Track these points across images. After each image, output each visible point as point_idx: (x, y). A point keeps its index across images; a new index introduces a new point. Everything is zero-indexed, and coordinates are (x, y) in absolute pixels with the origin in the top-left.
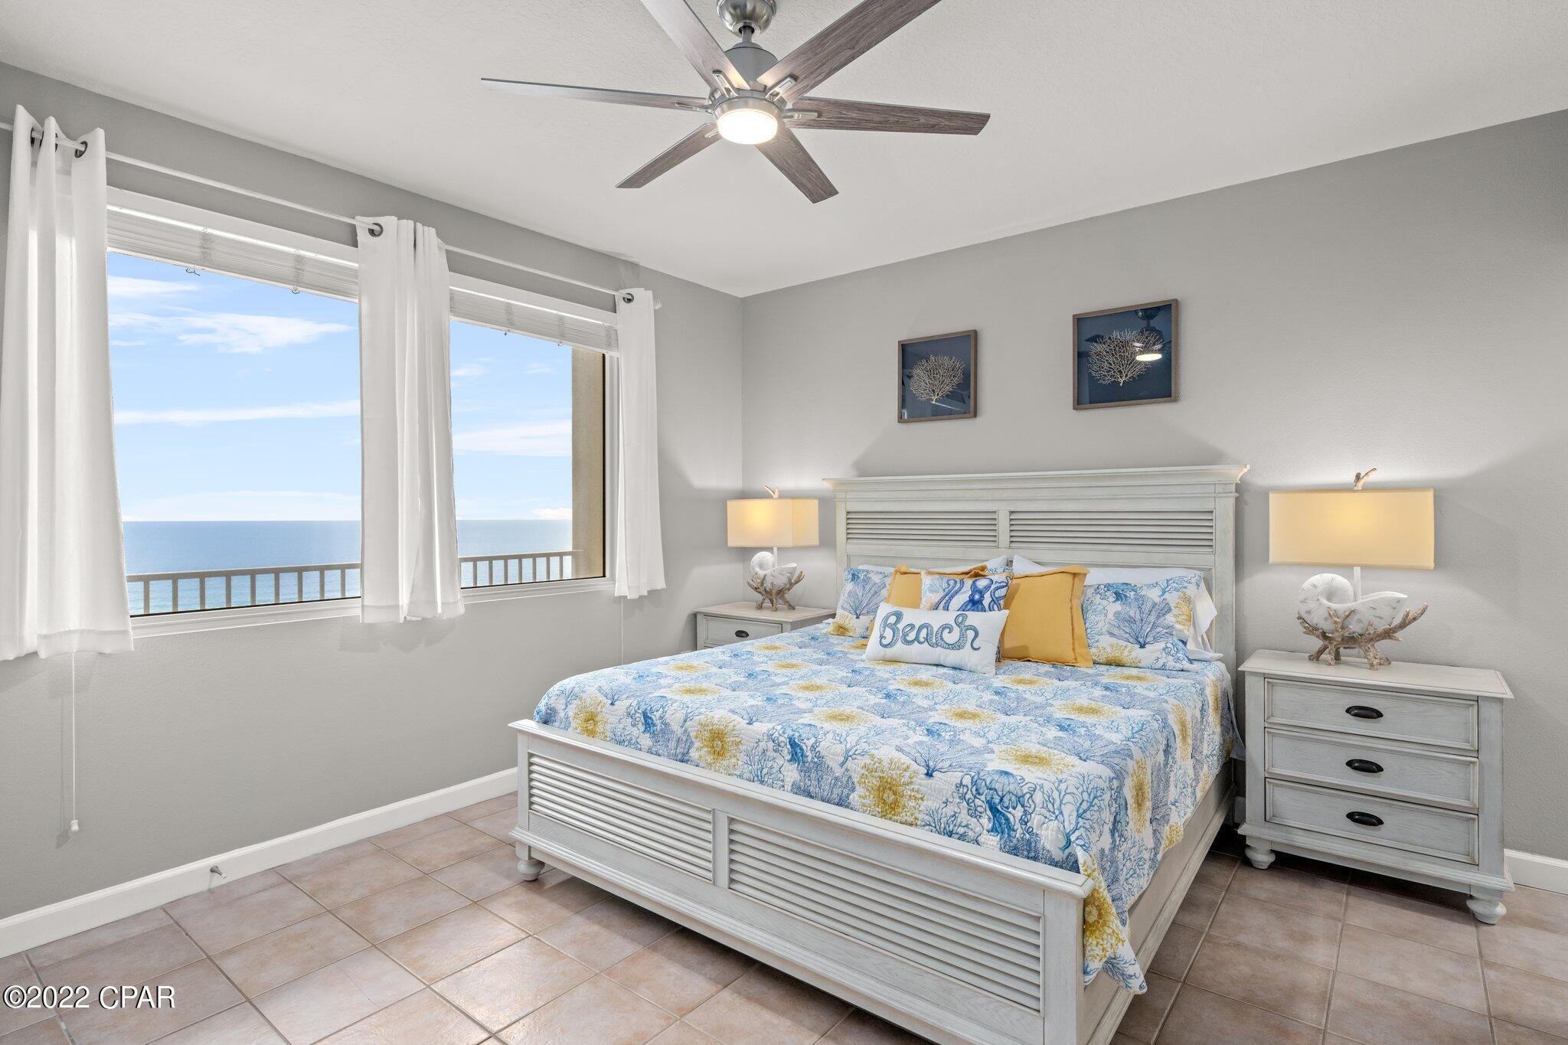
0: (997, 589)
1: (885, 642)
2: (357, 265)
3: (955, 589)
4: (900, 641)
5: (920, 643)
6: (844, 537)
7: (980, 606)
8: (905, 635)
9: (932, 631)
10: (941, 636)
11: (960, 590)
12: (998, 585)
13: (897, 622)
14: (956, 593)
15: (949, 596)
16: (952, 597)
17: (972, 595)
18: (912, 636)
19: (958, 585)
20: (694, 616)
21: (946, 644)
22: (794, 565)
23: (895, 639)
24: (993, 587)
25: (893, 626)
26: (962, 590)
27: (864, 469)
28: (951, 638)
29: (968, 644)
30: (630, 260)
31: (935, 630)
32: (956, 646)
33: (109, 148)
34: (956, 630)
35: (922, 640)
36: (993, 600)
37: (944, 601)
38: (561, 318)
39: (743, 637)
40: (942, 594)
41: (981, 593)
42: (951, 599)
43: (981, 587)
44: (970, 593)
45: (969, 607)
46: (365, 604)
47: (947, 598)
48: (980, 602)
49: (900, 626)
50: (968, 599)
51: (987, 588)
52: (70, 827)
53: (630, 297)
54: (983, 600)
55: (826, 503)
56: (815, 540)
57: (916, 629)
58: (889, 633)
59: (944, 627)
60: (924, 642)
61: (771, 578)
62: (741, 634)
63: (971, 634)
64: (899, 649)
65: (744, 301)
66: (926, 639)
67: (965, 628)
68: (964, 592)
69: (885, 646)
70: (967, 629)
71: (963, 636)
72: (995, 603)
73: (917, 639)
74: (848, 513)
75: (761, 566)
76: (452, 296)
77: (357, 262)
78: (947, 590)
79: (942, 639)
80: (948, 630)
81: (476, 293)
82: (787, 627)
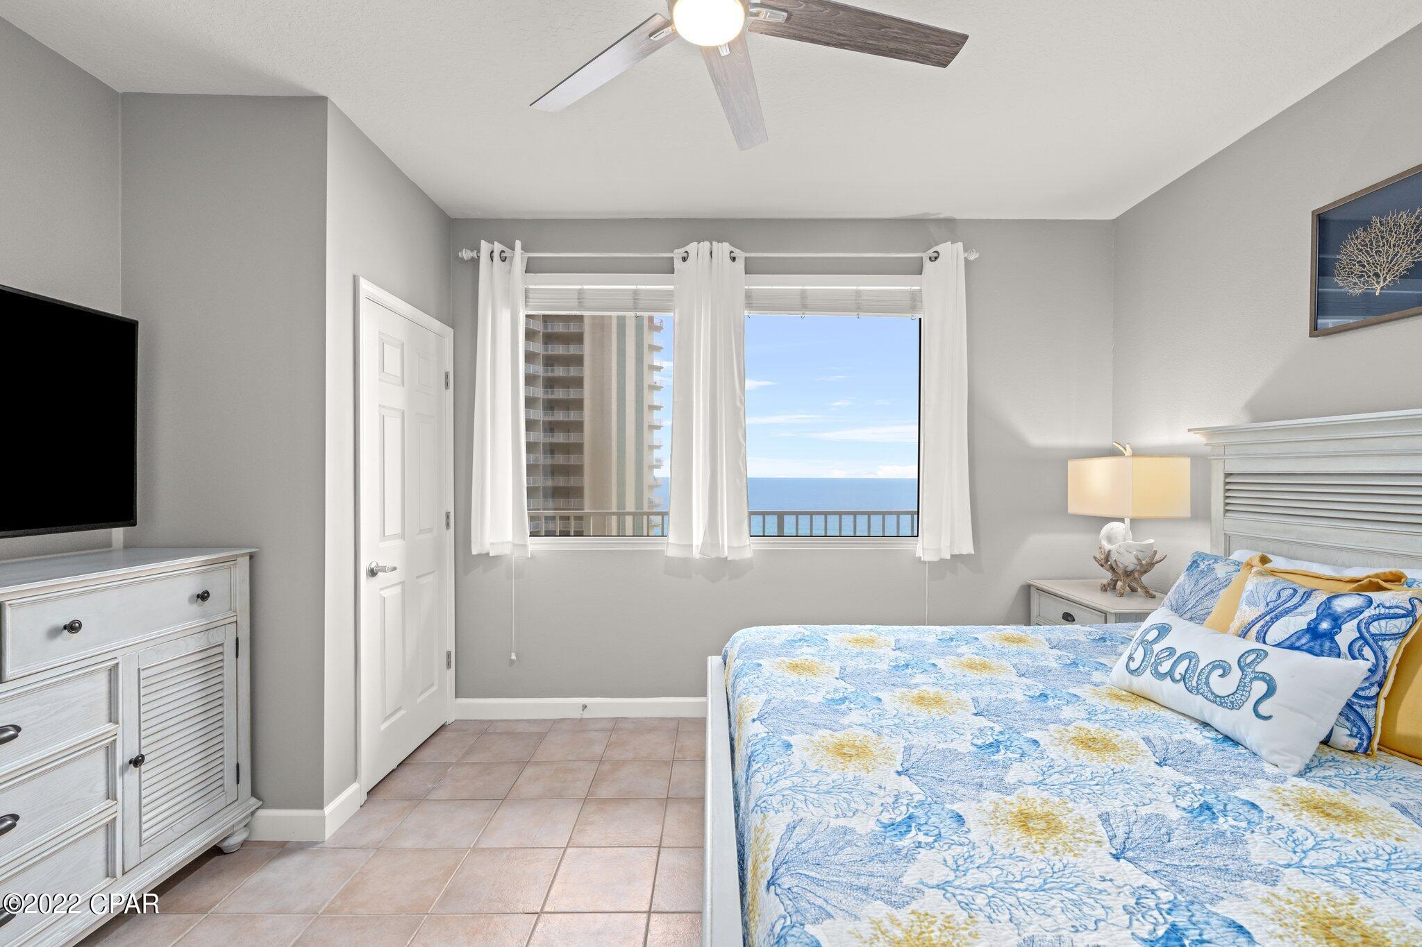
0: (1378, 618)
1: (1133, 666)
2: (673, 287)
3: (1287, 605)
4: (1148, 670)
5: (1173, 680)
6: (1221, 508)
7: (1327, 644)
8: (1158, 663)
9: (1196, 665)
10: (1207, 678)
11: (1296, 608)
12: (1383, 611)
13: (1156, 640)
14: (1287, 612)
15: (1274, 614)
16: (1277, 618)
17: (1317, 621)
18: (1165, 667)
19: (1296, 600)
20: (1027, 589)
21: (1213, 693)
22: (1152, 541)
23: (1143, 665)
24: (1367, 613)
25: (1149, 646)
26: (1300, 610)
27: (1259, 411)
28: (1222, 686)
29: (1249, 705)
30: (941, 216)
31: (1201, 666)
32: (1229, 702)
33: (524, 249)
34: (1236, 674)
35: (1178, 677)
36: (1362, 637)
37: (1262, 622)
38: (858, 293)
39: (1068, 621)
40: (1262, 609)
41: (1337, 621)
42: (1273, 621)
43: (1339, 610)
44: (1314, 615)
45: (1304, 641)
46: (669, 541)
47: (1267, 618)
48: (1330, 635)
49: (1157, 648)
50: (1305, 627)
51: (1353, 613)
52: (511, 656)
53: (936, 255)
54: (1336, 633)
55: (1200, 461)
56: (1186, 512)
57: (1175, 658)
58: (1139, 655)
59: (1216, 665)
60: (1179, 681)
61: (1117, 554)
62: (1068, 618)
63: (1260, 688)
64: (1145, 682)
65: (1114, 222)
66: (1184, 678)
67: (1252, 676)
68: (1302, 614)
69: (1132, 672)
70: (1256, 678)
71: (1242, 687)
72: (1367, 643)
73: (1170, 674)
74: (1228, 475)
75: (1110, 539)
76: (748, 295)
77: (673, 285)
78: (1271, 605)
79: (1207, 684)
80: (1220, 671)
81: (770, 287)
82: (1111, 618)
